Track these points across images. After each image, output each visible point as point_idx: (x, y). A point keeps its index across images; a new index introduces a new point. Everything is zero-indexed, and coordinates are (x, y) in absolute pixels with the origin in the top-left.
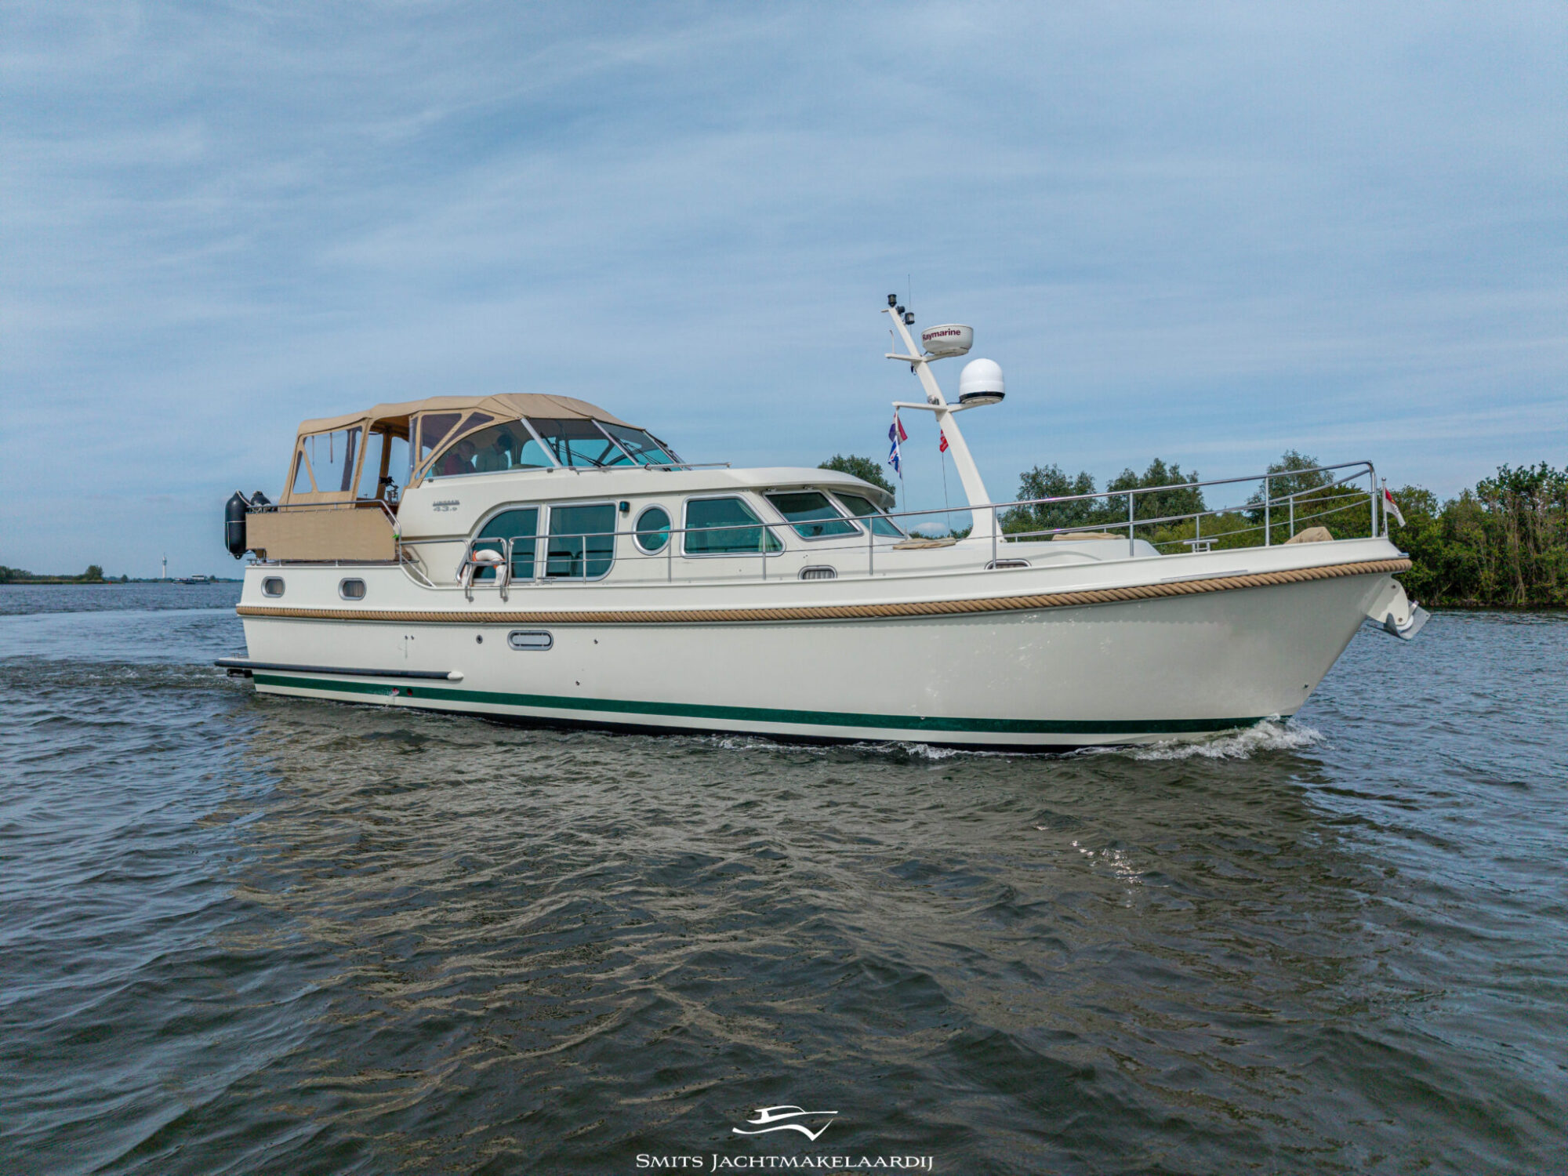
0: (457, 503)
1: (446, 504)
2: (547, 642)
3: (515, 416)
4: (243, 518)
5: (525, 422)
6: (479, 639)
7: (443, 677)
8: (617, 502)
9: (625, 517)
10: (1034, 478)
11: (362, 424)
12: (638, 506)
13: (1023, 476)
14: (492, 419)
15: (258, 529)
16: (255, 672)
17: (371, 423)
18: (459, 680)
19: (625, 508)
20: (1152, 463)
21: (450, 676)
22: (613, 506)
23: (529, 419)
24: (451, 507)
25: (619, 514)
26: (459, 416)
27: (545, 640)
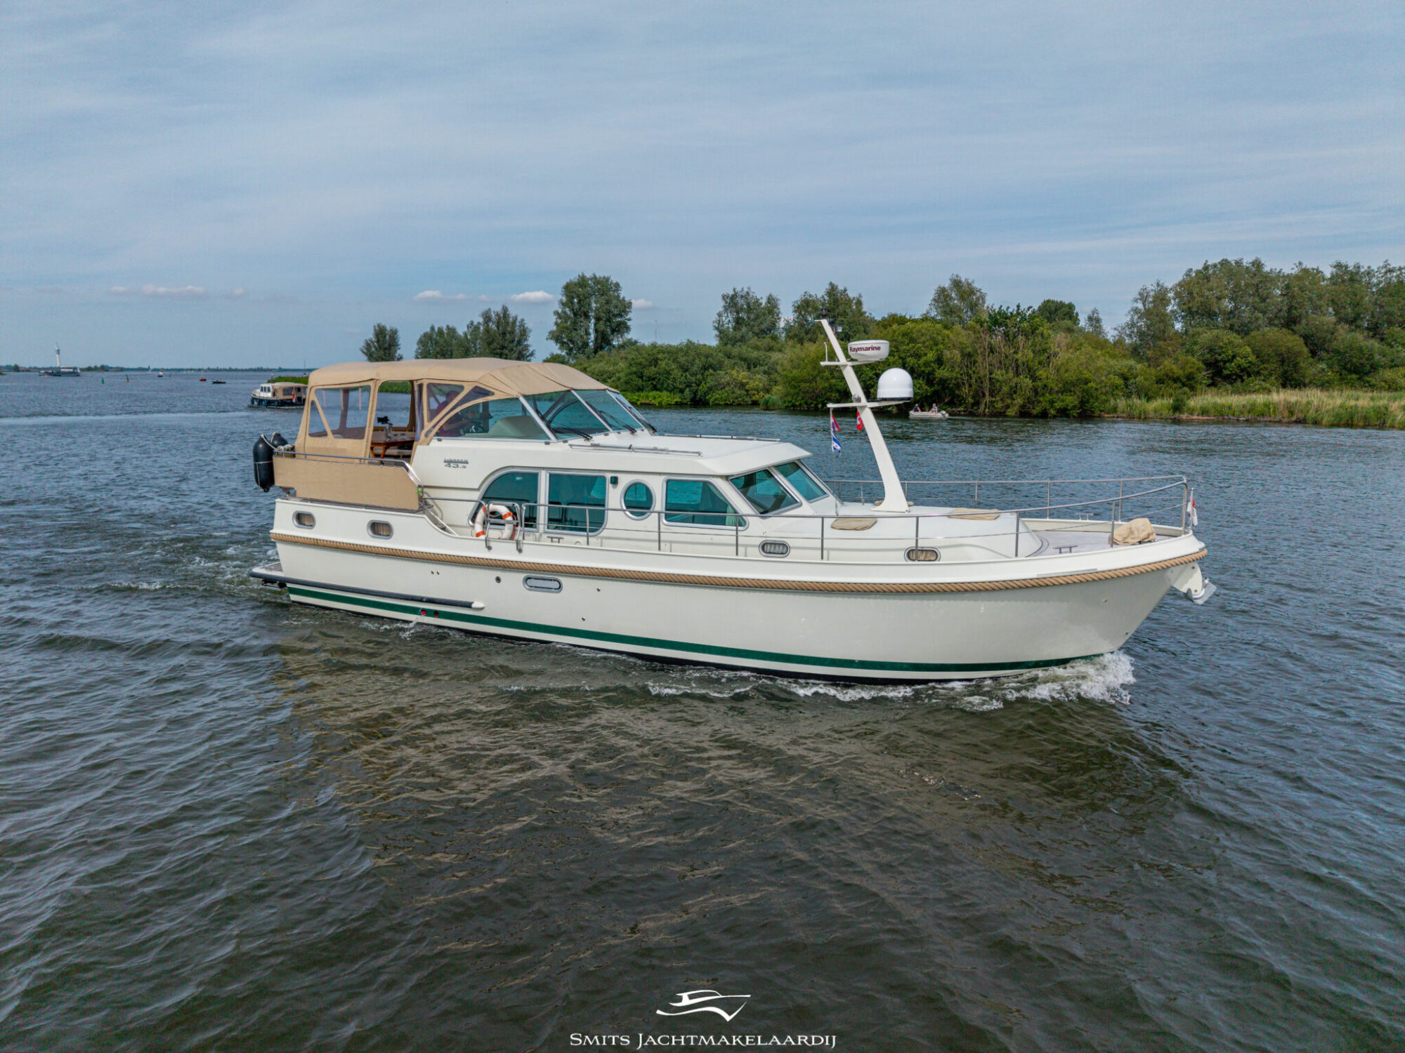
0: (466, 462)
1: (457, 462)
2: (557, 586)
3: (514, 394)
4: (270, 458)
5: (522, 400)
6: (498, 580)
7: (468, 605)
8: (608, 476)
9: (614, 488)
10: (733, 297)
11: (371, 383)
12: (625, 481)
13: (724, 297)
14: (493, 394)
15: (285, 471)
16: (289, 585)
17: (379, 384)
18: (481, 609)
19: (615, 481)
20: (828, 287)
21: (473, 606)
22: (604, 478)
23: (526, 397)
24: (460, 465)
25: (609, 486)
26: (462, 388)
27: (556, 585)
